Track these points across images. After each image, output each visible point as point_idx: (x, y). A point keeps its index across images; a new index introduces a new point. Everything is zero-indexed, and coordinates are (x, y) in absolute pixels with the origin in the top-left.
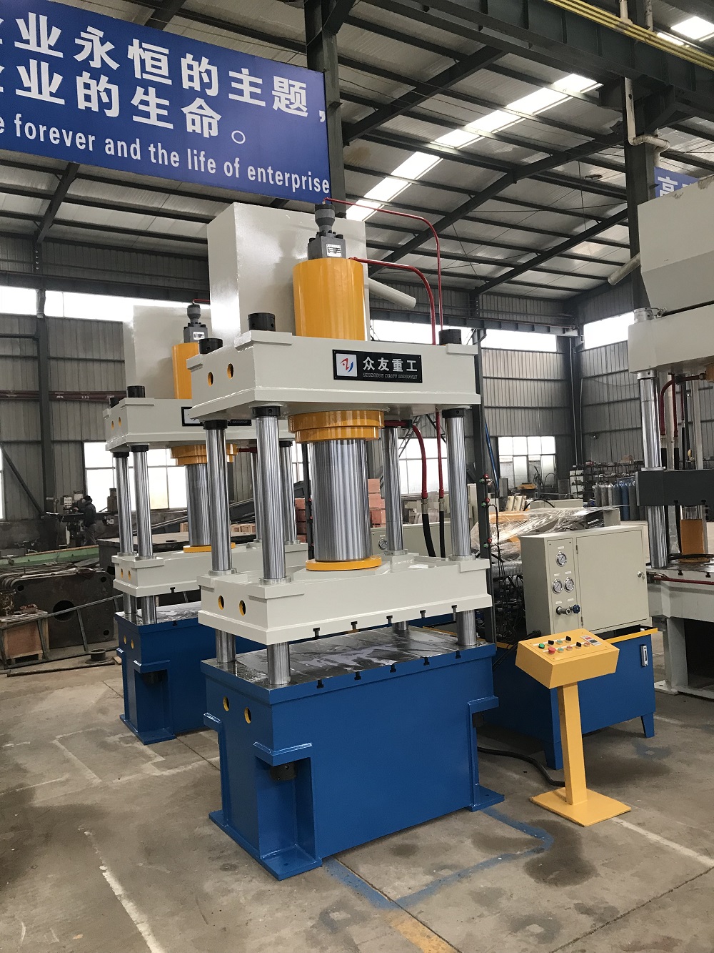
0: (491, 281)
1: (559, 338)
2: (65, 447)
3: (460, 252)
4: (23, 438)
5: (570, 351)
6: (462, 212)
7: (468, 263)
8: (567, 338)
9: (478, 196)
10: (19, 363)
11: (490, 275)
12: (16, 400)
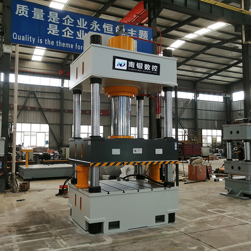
0: (202, 79)
1: (224, 97)
2: (67, 126)
3: (191, 69)
4: (55, 123)
5: (228, 102)
6: (192, 58)
7: (194, 73)
8: (227, 97)
9: (197, 53)
10: (55, 101)
11: (201, 77)
12: (54, 111)
